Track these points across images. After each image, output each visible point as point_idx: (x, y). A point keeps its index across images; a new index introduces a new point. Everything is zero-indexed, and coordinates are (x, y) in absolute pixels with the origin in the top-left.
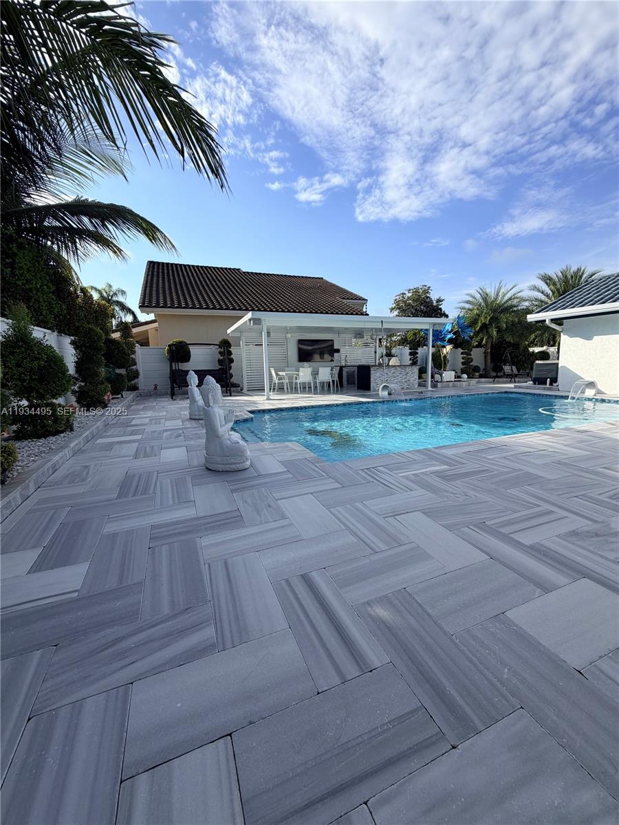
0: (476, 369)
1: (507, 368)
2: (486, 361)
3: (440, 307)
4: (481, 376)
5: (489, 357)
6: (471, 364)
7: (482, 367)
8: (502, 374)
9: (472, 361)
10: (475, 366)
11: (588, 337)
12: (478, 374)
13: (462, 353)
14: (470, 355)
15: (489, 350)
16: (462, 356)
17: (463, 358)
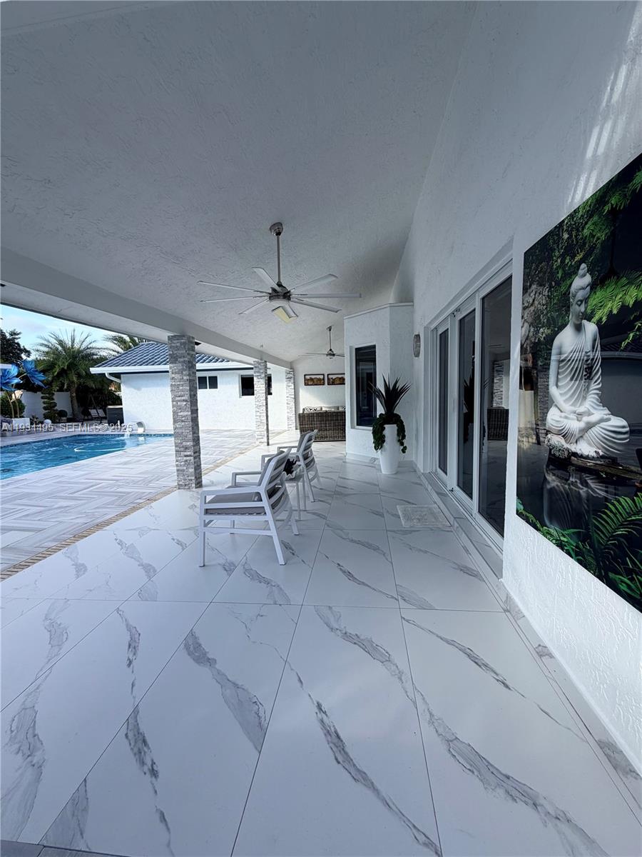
0: (62, 414)
1: (93, 412)
2: (72, 405)
3: (16, 341)
4: (69, 420)
5: (75, 402)
6: (56, 408)
7: (69, 411)
8: (90, 417)
9: (55, 406)
10: (61, 411)
11: (139, 389)
12: (65, 418)
13: (42, 398)
14: (53, 399)
15: (74, 395)
16: (43, 400)
17: (44, 403)
